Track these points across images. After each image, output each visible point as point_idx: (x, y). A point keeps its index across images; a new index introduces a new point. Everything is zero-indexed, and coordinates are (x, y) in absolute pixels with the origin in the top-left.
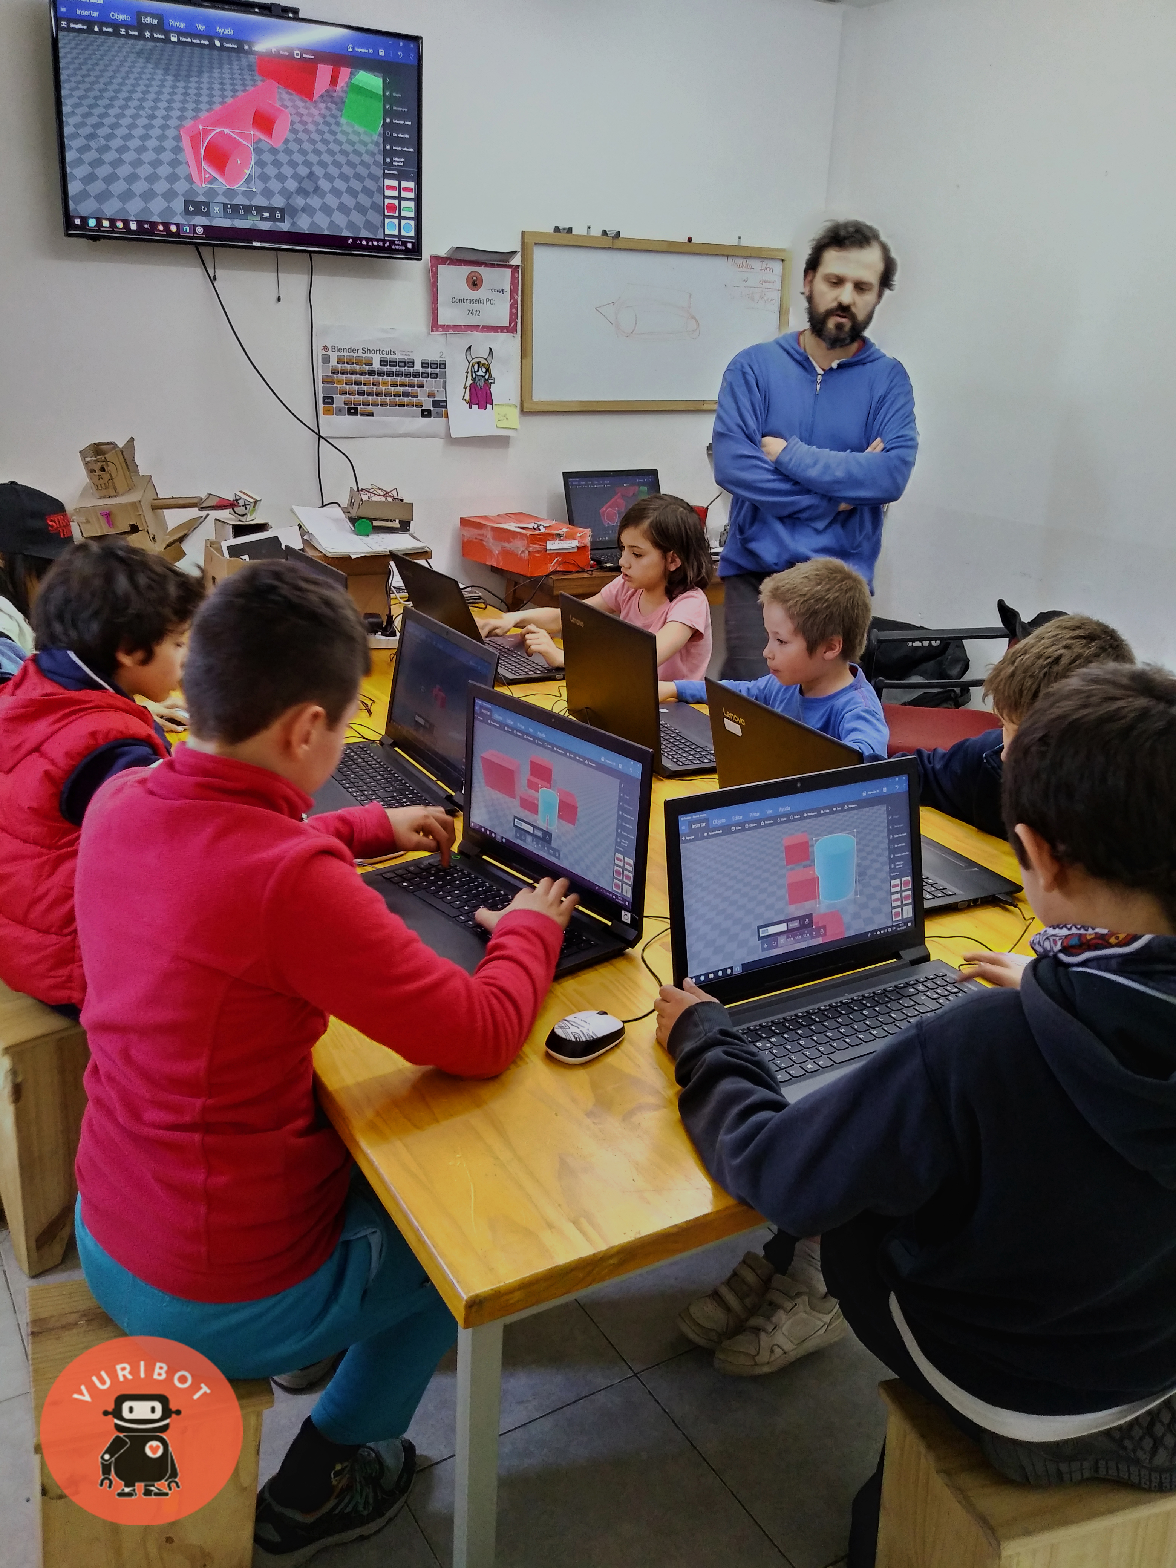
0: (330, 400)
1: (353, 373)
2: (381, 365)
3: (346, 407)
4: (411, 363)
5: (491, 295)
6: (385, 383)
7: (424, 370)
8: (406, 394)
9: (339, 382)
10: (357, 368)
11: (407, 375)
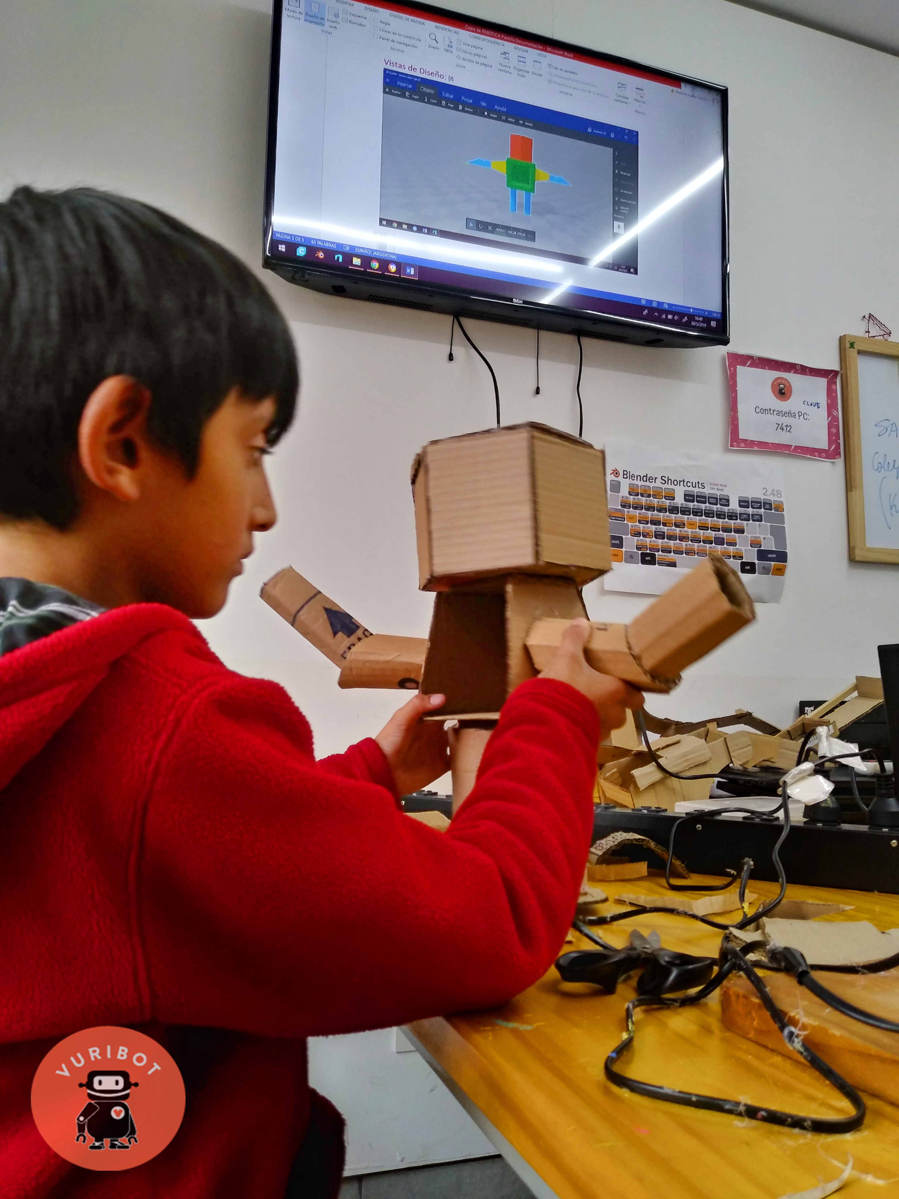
0: (618, 542)
1: (650, 508)
2: (686, 500)
3: (640, 552)
4: (725, 502)
5: (805, 409)
6: (692, 525)
7: (743, 510)
8: (720, 541)
9: (631, 518)
10: (655, 502)
11: (720, 515)
